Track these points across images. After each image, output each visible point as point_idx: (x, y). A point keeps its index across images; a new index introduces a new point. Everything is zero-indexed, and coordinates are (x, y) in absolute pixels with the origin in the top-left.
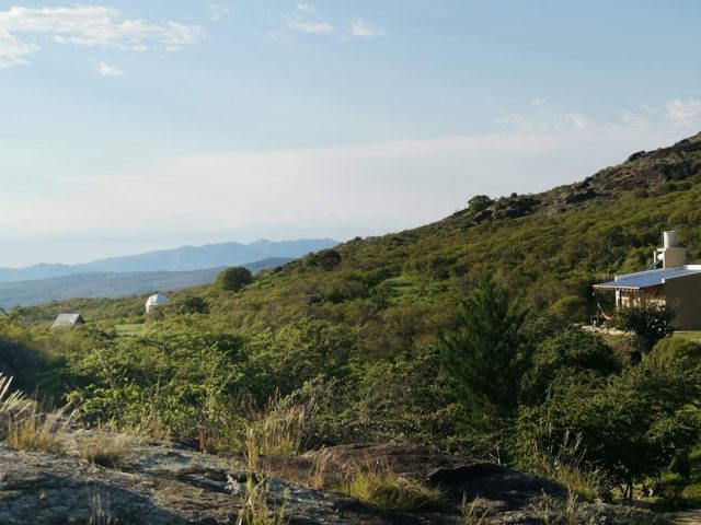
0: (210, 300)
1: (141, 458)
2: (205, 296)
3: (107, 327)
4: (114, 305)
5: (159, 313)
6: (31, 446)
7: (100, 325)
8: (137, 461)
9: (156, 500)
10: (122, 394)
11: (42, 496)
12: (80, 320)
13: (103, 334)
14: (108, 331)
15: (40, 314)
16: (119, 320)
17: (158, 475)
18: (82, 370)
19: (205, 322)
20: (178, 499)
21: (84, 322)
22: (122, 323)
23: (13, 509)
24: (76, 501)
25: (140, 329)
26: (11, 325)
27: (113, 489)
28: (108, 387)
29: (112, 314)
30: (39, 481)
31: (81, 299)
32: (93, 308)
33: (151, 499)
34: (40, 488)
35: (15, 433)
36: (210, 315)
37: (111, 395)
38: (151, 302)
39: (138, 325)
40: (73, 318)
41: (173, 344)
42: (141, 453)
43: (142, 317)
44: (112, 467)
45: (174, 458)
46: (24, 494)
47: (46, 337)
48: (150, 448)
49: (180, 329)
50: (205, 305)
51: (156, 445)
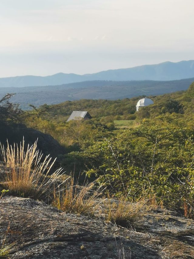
0: (184, 103)
1: (150, 221)
2: (181, 100)
3: (108, 122)
4: (113, 105)
5: (146, 112)
6: (70, 209)
7: (103, 120)
8: (146, 224)
9: (163, 254)
10: (127, 172)
11: (82, 247)
12: (88, 116)
13: (106, 127)
14: (109, 124)
15: (59, 111)
16: (117, 116)
17: (163, 235)
18: (92, 153)
19: (181, 120)
20: (180, 255)
21: (91, 118)
22: (118, 119)
23: (62, 255)
24: (106, 251)
25: (131, 124)
26: (40, 119)
27: (132, 244)
28: (115, 166)
29: (111, 112)
30: (80, 235)
31: (89, 101)
32: (98, 108)
33: (160, 253)
34: (80, 240)
35: (58, 199)
36: (184, 115)
37: (118, 173)
38: (140, 103)
39: (130, 121)
40: (83, 114)
41: (159, 136)
42: (149, 218)
43: (133, 115)
44: (129, 228)
45: (174, 223)
46: (69, 244)
47: (65, 127)
48: (155, 215)
49: (162, 124)
50: (180, 107)
51: (159, 212)
